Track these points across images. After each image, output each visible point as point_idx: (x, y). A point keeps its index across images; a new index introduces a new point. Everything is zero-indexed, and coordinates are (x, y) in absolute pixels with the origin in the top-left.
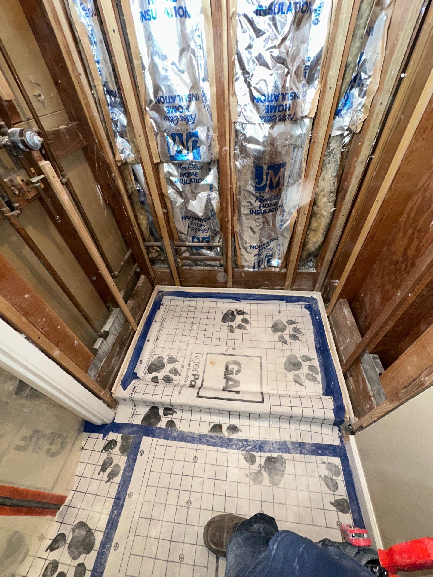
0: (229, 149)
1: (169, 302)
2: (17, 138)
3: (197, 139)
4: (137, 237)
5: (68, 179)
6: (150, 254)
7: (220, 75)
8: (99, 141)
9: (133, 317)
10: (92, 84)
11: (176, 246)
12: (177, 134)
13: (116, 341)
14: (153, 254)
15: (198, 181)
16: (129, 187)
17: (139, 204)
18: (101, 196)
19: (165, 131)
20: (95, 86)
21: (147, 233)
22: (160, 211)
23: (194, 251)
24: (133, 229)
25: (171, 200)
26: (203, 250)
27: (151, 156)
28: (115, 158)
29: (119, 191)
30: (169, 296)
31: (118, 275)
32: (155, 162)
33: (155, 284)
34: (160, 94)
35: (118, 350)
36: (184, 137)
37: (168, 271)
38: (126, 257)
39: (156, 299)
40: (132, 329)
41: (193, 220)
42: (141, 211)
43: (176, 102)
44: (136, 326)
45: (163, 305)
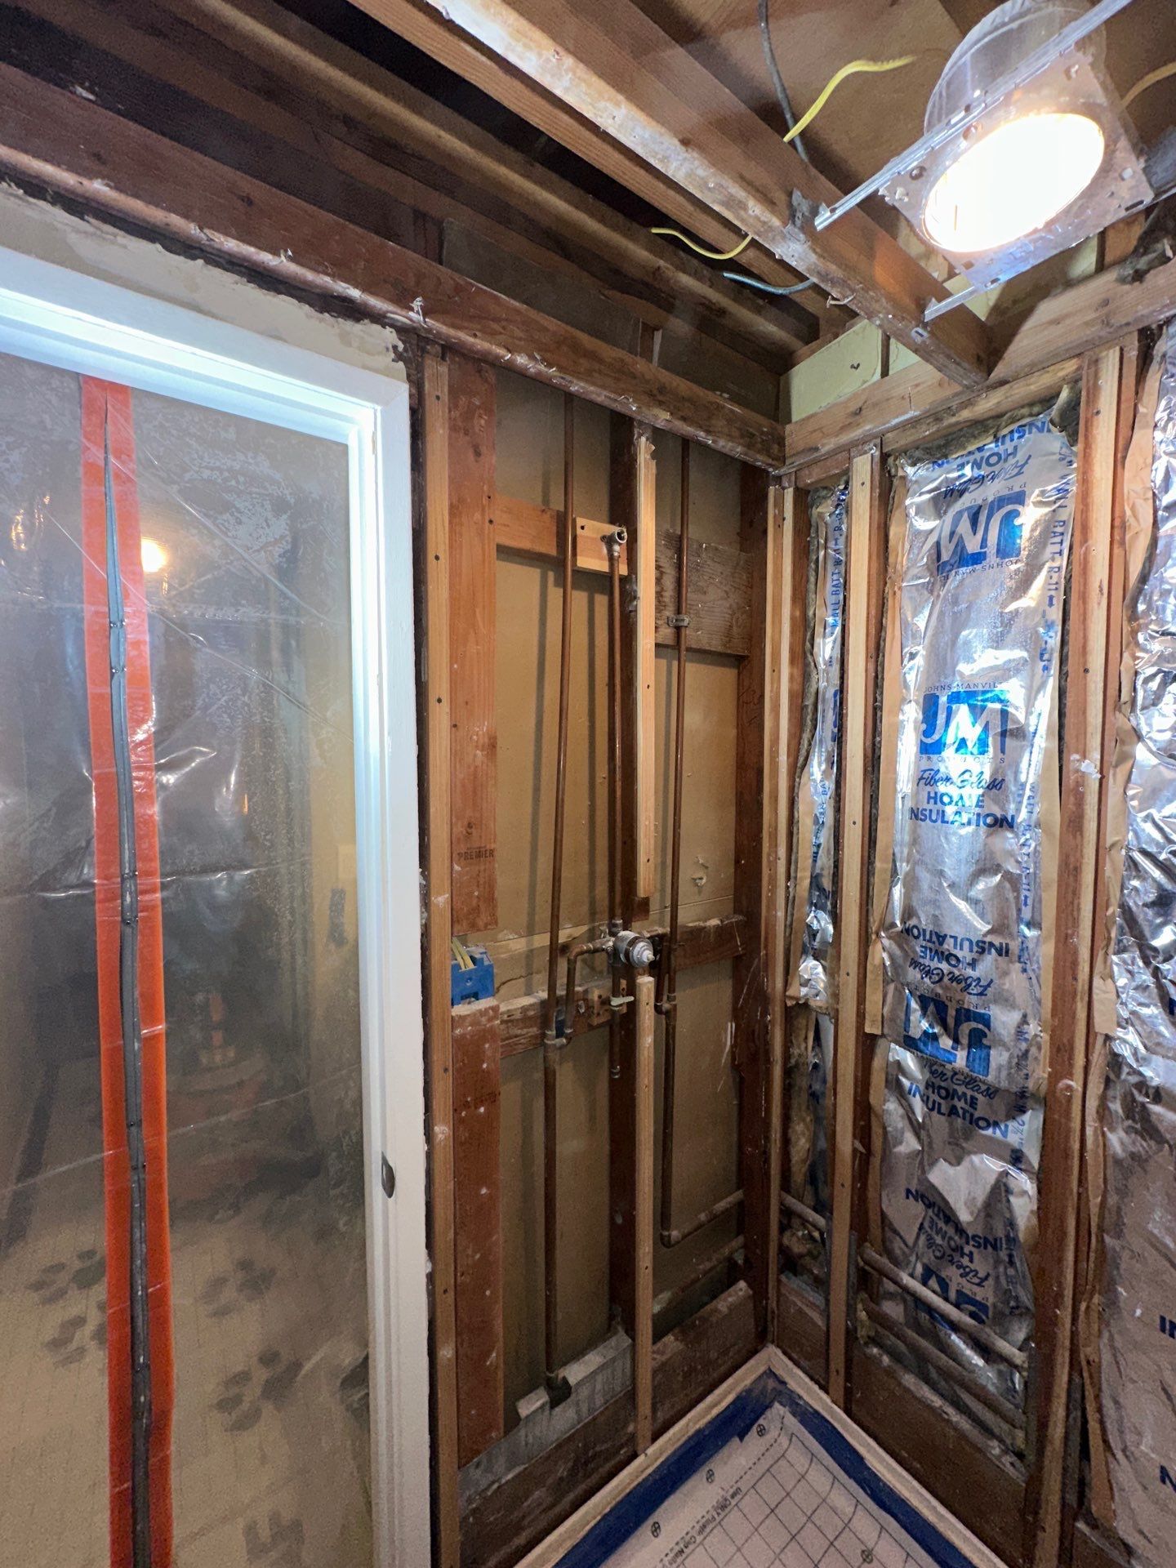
0: (1080, 1089)
1: (784, 1441)
2: (624, 945)
3: (986, 1030)
4: (769, 1167)
5: (675, 1006)
6: (788, 1234)
7: (1070, 932)
8: (767, 955)
9: (654, 1398)
10: (792, 874)
11: (866, 1263)
12: (933, 999)
13: (570, 1439)
14: (794, 1239)
15: (975, 1122)
16: (795, 1051)
17: (805, 1096)
18: (729, 1043)
19: (908, 985)
20: (796, 878)
21: (799, 1172)
22: (846, 1143)
23: (924, 1317)
24: (766, 1146)
25: (885, 1128)
26: (954, 1337)
27: (861, 1016)
28: (785, 990)
29: (768, 1052)
30: (794, 1414)
31: (678, 1242)
32: (868, 1030)
33: (770, 1337)
34: (913, 922)
35: (562, 1471)
36: (952, 1012)
37: (820, 1323)
38: (721, 1205)
39: (749, 1391)
40: (632, 1438)
41: (937, 1215)
42: (804, 1114)
43: (945, 946)
44: (649, 1435)
45: (762, 1432)
